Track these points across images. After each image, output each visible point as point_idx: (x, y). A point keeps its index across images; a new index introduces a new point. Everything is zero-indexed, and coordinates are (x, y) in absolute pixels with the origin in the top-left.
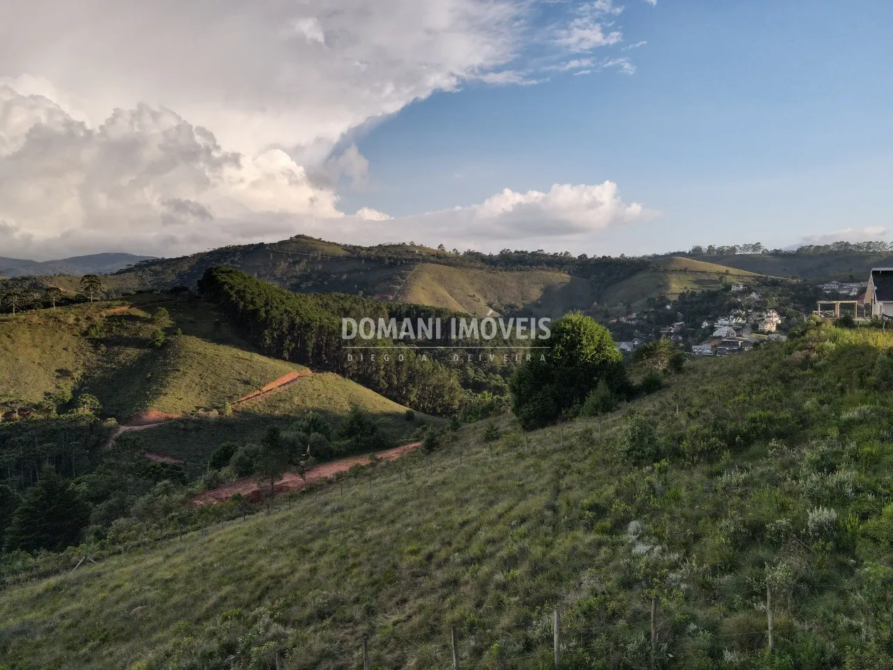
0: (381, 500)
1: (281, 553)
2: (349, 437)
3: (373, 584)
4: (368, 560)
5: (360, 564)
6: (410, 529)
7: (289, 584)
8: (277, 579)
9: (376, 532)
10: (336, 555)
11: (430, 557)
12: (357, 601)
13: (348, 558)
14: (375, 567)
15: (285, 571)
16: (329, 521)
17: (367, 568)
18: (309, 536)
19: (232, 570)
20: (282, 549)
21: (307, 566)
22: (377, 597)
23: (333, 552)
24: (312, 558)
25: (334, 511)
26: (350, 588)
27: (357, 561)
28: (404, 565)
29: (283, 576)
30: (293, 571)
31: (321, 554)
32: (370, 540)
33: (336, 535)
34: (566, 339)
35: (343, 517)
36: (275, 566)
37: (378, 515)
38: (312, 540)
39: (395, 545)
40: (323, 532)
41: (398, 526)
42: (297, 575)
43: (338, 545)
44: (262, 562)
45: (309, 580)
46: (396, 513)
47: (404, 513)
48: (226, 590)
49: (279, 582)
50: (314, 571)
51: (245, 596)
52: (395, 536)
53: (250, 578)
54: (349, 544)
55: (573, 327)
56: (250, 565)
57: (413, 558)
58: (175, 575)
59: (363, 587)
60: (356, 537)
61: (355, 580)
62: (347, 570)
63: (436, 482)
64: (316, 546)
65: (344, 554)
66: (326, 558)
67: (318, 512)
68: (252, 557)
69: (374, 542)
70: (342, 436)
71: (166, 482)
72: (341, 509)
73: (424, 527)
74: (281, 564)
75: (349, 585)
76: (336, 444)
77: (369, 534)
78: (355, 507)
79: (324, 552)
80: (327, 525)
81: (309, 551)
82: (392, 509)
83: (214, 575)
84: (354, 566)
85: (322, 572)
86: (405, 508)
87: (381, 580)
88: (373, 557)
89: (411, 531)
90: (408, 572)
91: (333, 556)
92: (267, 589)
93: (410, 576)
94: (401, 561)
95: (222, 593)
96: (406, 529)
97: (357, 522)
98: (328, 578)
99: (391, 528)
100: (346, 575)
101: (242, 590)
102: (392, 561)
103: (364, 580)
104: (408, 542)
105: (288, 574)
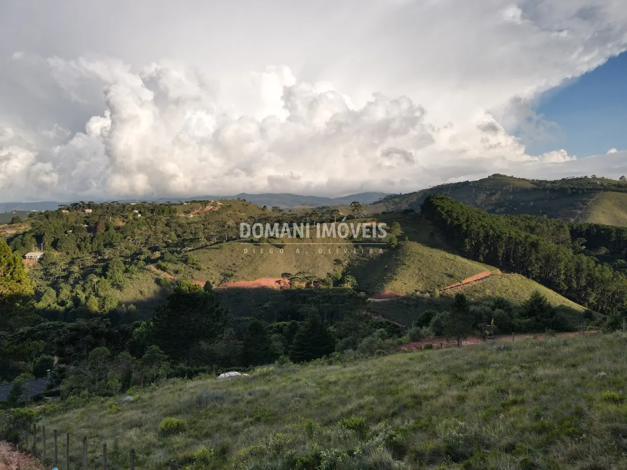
0: (558, 346)
1: (434, 377)
2: (530, 317)
3: (541, 431)
4: (536, 399)
5: (523, 402)
6: (603, 373)
7: (429, 408)
8: (418, 401)
9: (547, 372)
10: (492, 388)
12: (510, 449)
13: (508, 393)
14: (546, 409)
15: (431, 393)
16: (491, 358)
17: (531, 409)
18: (468, 367)
19: (383, 384)
20: (436, 373)
21: (455, 392)
22: (546, 452)
23: (490, 384)
24: (464, 387)
26: (502, 428)
27: (519, 398)
28: (596, 415)
29: (426, 398)
30: (440, 393)
31: (473, 384)
32: (541, 379)
33: (497, 369)
35: (509, 355)
36: (426, 386)
37: (554, 358)
38: (470, 370)
39: (578, 390)
40: (483, 364)
41: (582, 369)
42: (441, 400)
43: (498, 379)
44: (413, 382)
45: (452, 408)
46: (579, 359)
47: (591, 359)
48: (368, 399)
49: (420, 403)
50: (461, 399)
51: (381, 409)
52: (577, 380)
53: (391, 393)
54: (512, 380)
56: (401, 382)
57: (612, 408)
58: (339, 379)
59: (523, 431)
60: (521, 374)
61: (512, 419)
62: (503, 405)
64: (472, 375)
65: (503, 387)
66: (479, 388)
68: (405, 376)
69: (545, 381)
70: (522, 315)
71: (382, 330)
72: (507, 349)
74: (429, 386)
75: (501, 424)
76: (516, 321)
77: (540, 372)
78: (525, 348)
79: (479, 383)
80: (489, 359)
81: (461, 379)
82: (573, 355)
83: (367, 385)
84: (515, 403)
85: (470, 403)
86: (591, 355)
87: (555, 429)
88: (544, 397)
89: (603, 377)
90: (604, 426)
91: (489, 388)
92: (405, 407)
93: (610, 432)
94: (589, 409)
95: (361, 401)
96: (596, 374)
97: (525, 361)
98: (476, 410)
99: (572, 371)
100: (500, 412)
101: (381, 403)
102: (573, 406)
103: (526, 421)
104: (601, 388)
105: (432, 397)
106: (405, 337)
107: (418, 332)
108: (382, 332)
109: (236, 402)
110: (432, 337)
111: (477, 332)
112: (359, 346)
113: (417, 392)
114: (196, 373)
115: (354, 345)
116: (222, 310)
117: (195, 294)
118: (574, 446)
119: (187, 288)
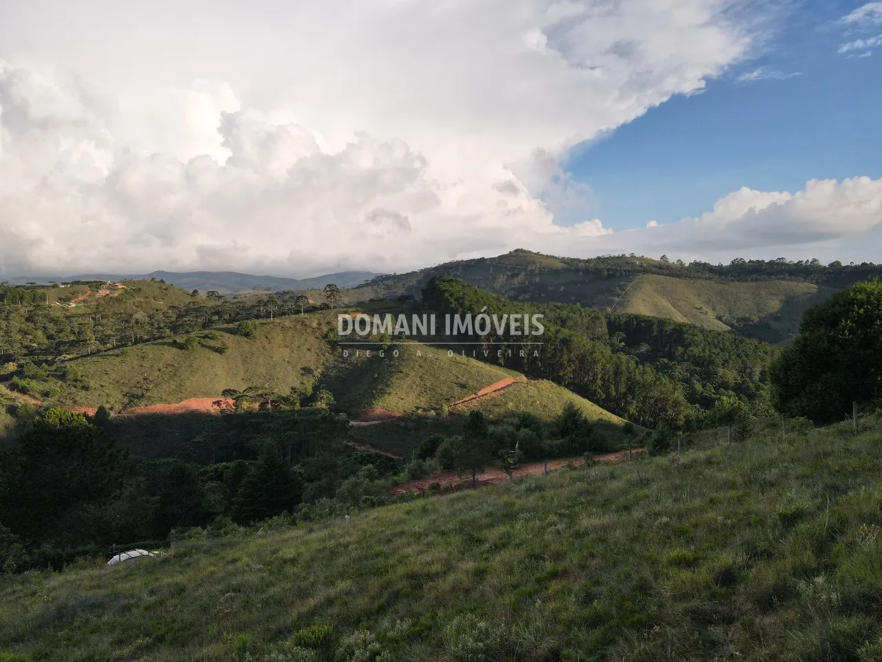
1: (440, 540)
2: (562, 437)
3: (595, 621)
4: (583, 567)
5: (565, 573)
6: (665, 519)
7: (434, 593)
8: (417, 581)
9: (595, 521)
10: (521, 553)
11: (728, 578)
13: (544, 559)
14: (597, 583)
15: (435, 568)
16: (519, 503)
17: (577, 585)
18: (488, 520)
19: (366, 557)
20: (443, 534)
21: (470, 565)
23: (518, 546)
24: (483, 553)
25: (530, 491)
26: (539, 624)
27: (560, 567)
28: (666, 588)
29: (430, 577)
30: (449, 568)
31: (496, 548)
32: (586, 533)
33: (527, 520)
34: (857, 313)
35: (542, 497)
36: (427, 558)
37: (599, 498)
38: (491, 526)
39: (637, 547)
40: (509, 516)
41: (637, 514)
42: (451, 578)
43: (530, 537)
44: (408, 550)
45: (467, 591)
46: (631, 497)
47: (647, 497)
48: (342, 585)
49: (420, 587)
50: (480, 574)
51: (361, 603)
52: (633, 530)
53: (378, 572)
54: (548, 537)
55: (869, 297)
56: (394, 551)
57: (685, 575)
58: (299, 554)
59: (570, 624)
60: (560, 527)
61: (553, 605)
62: (538, 581)
63: (695, 461)
64: (494, 534)
65: (538, 551)
66: (505, 555)
67: (508, 491)
68: (399, 542)
69: (593, 536)
70: (554, 435)
71: (370, 466)
72: (539, 488)
73: (693, 520)
74: (433, 557)
75: (539, 613)
76: (546, 443)
77: (585, 522)
78: (562, 486)
79: (504, 546)
80: (517, 507)
81: (479, 542)
82: (625, 492)
83: (342, 560)
84: (554, 575)
85: (492, 580)
86: (646, 491)
87: (613, 617)
88: (593, 563)
89: (666, 524)
90: (680, 607)
91: (517, 553)
92: (397, 595)
93: (689, 618)
94: (656, 579)
95: (332, 592)
96: (655, 520)
97: (564, 506)
98: (500, 592)
99: (625, 517)
100: (536, 592)
101: (362, 591)
102: (635, 576)
103: (573, 609)
104: (665, 542)
105: (437, 574)
106: (402, 475)
107: (420, 466)
108: (369, 470)
109: (127, 608)
110: (438, 472)
111: (498, 462)
112: (337, 491)
113: (416, 569)
114: (70, 559)
115: (329, 491)
116: (119, 451)
117: (69, 430)
118: (643, 646)
119: (57, 420)
